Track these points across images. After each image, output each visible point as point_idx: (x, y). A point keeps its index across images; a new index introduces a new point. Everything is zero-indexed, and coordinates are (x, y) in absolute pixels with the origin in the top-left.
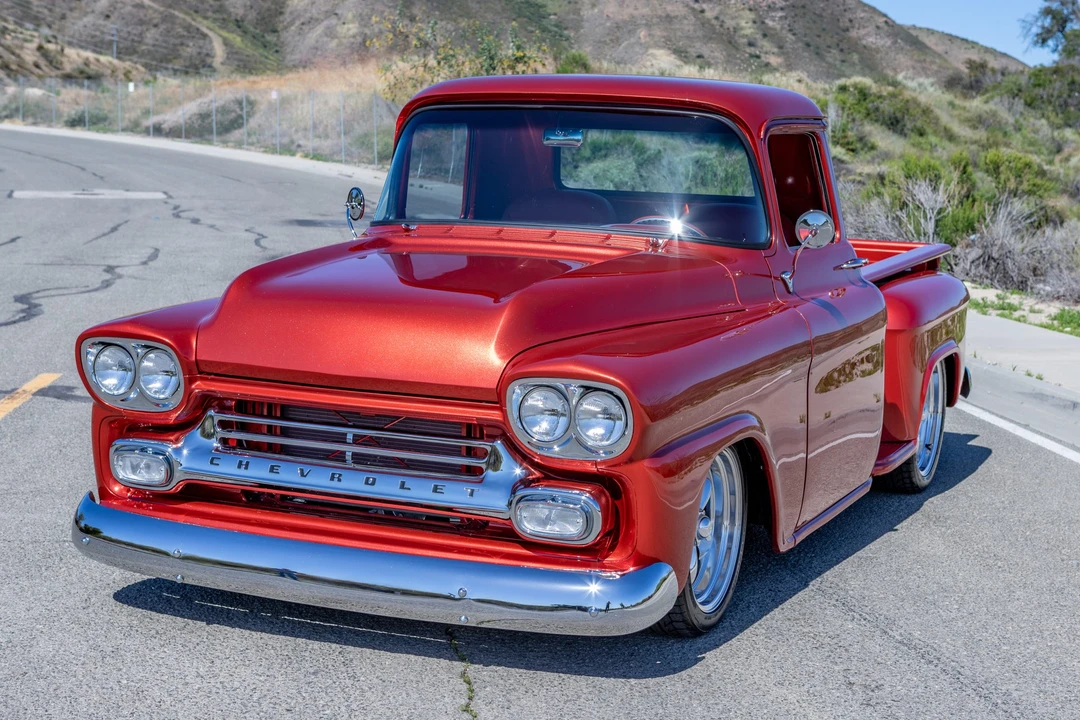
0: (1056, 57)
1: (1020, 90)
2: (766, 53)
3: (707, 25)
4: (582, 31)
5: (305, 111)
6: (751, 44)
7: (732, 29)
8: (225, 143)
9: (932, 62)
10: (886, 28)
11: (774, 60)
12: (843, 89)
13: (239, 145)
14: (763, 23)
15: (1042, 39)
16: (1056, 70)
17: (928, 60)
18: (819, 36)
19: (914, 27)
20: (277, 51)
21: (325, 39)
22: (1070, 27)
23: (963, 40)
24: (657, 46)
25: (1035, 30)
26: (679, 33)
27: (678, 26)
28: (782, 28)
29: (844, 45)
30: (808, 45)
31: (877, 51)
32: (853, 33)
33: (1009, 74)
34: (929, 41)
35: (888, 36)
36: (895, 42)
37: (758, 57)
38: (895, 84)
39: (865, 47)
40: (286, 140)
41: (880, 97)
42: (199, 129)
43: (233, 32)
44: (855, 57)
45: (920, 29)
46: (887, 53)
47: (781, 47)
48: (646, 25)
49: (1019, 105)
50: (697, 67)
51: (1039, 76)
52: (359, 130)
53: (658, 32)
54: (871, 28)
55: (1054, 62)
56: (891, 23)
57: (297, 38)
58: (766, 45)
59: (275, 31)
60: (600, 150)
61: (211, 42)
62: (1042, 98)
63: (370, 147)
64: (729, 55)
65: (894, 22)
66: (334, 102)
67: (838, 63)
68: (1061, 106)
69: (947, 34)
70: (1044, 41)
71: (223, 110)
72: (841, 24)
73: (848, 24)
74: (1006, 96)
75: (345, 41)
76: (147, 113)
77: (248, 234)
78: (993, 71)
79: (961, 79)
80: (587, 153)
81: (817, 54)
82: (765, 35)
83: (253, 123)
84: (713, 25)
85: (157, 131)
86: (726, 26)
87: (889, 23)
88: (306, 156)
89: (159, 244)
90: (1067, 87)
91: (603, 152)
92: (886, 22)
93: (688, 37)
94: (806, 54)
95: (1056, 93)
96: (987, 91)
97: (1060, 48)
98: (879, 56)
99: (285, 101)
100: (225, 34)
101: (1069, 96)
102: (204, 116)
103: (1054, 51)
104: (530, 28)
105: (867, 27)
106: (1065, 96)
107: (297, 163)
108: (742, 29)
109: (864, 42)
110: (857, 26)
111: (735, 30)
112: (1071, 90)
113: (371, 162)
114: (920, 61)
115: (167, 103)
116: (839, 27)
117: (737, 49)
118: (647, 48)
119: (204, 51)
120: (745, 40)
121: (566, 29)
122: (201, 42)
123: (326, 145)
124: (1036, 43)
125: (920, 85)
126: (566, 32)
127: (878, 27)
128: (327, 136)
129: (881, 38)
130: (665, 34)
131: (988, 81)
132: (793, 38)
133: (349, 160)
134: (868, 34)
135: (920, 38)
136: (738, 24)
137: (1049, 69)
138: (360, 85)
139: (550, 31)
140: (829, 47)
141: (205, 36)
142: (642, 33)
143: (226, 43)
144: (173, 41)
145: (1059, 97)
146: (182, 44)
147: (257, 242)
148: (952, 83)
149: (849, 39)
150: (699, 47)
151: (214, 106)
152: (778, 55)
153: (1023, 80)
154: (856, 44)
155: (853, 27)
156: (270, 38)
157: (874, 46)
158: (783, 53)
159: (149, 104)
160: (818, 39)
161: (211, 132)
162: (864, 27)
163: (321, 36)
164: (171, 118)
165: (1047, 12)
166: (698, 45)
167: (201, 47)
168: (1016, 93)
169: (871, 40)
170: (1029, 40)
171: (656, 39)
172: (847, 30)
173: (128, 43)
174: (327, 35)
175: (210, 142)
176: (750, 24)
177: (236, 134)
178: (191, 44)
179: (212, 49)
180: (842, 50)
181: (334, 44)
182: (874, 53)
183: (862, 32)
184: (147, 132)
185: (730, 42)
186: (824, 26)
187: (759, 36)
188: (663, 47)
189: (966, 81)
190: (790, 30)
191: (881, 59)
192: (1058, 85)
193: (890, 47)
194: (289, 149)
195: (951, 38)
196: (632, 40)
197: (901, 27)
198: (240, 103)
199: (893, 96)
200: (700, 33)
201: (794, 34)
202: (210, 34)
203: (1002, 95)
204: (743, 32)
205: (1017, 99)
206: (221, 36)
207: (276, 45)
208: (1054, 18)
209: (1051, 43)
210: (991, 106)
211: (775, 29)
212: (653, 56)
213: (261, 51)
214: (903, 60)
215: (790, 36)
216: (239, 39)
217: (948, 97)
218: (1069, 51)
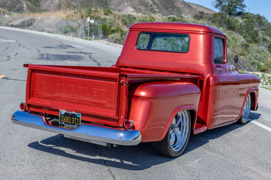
0: (219, 11)
1: (210, 18)
2: (155, 8)
3: (141, 2)
4: (111, 3)
5: (47, 22)
6: (151, 6)
7: (147, 3)
8: (28, 29)
9: (193, 11)
10: (183, 3)
11: (157, 10)
12: (169, 18)
13: (31, 29)
14: (154, 1)
15: (216, 7)
16: (219, 14)
17: (192, 10)
18: (167, 4)
19: (189, 3)
20: (39, 7)
21: (51, 4)
22: (222, 4)
23: (201, 6)
25: (215, 4)
26: (134, 3)
27: (134, 2)
28: (159, 2)
29: (173, 7)
30: (164, 7)
31: (181, 8)
32: (175, 4)
33: (209, 15)
34: (193, 6)
35: (183, 5)
36: (185, 6)
37: (153, 9)
38: (181, 17)
39: (178, 7)
40: (42, 28)
41: (178, 20)
42: (22, 25)
43: (28, 2)
44: (175, 9)
45: (191, 3)
46: (183, 9)
47: (158, 7)
48: (127, 1)
49: (210, 22)
50: (136, 13)
51: (215, 15)
52: (59, 26)
53: (129, 3)
54: (179, 3)
55: (219, 12)
56: (184, 2)
57: (44, 3)
58: (155, 6)
59: (38, 2)
60: (113, 31)
61: (23, 4)
62: (215, 20)
63: (62, 30)
64: (146, 9)
65: (184, 1)
66: (53, 20)
67: (171, 11)
68: (219, 22)
69: (197, 5)
70: (217, 7)
71: (28, 21)
72: (172, 2)
73: (174, 2)
74: (207, 20)
75: (55, 4)
76: (10, 22)
77: (36, 50)
78: (205, 14)
79: (198, 15)
80: (110, 32)
81: (167, 9)
82: (154, 4)
83: (35, 24)
84: (142, 2)
85: (13, 26)
86: (145, 2)
88: (47, 32)
89: (17, 52)
90: (221, 18)
91: (114, 32)
92: (183, 1)
93: (136, 4)
94: (164, 9)
95: (219, 19)
96: (203, 18)
97: (220, 9)
98: (181, 9)
99: (42, 19)
100: (27, 2)
101: (222, 20)
102: (23, 23)
103: (219, 9)
104: (99, 2)
105: (178, 2)
106: (220, 20)
107: (45, 34)
108: (149, 2)
109: (178, 6)
110: (176, 2)
111: (148, 3)
112: (222, 19)
113: (62, 34)
114: (190, 11)
115: (14, 19)
116: (172, 3)
117: (148, 7)
118: (127, 7)
119: (22, 6)
120: (150, 5)
121: (108, 2)
122: (21, 4)
123: (51, 30)
124: (215, 7)
125: (188, 17)
126: (108, 3)
127: (181, 3)
128: (52, 28)
129: (182, 5)
130: (131, 3)
131: (204, 16)
132: (161, 5)
133: (57, 33)
134: (178, 4)
135: (191, 5)
136: (148, 1)
137: (217, 13)
138: (59, 16)
139: (104, 3)
140: (169, 7)
141: (22, 3)
142: (126, 3)
143: (27, 4)
144: (14, 4)
145: (219, 20)
146: (16, 5)
147: (38, 51)
148: (195, 17)
149: (174, 5)
151: (26, 20)
152: (158, 9)
153: (211, 16)
154: (176, 6)
155: (175, 3)
156: (37, 3)
157: (180, 7)
158: (159, 8)
159: (10, 19)
160: (167, 5)
161: (25, 26)
162: (177, 2)
163: (49, 3)
164: (15, 23)
166: (139, 6)
167: (21, 5)
168: (210, 19)
169: (179, 6)
171: (129, 5)
172: (174, 3)
173: (3, 4)
174: (51, 3)
175: (25, 29)
176: (151, 1)
177: (31, 27)
178: (18, 4)
179: (23, 6)
180: (172, 8)
181: (53, 5)
182: (180, 9)
183: (177, 4)
184: (10, 26)
185: (146, 6)
186: (168, 2)
187: (153, 4)
188: (130, 7)
189: (199, 16)
190: (160, 3)
191: (181, 10)
192: (219, 18)
193: (184, 7)
194: (43, 31)
196: (123, 5)
197: (186, 3)
198: (31, 20)
199: (181, 20)
200: (139, 3)
201: (161, 4)
202: (23, 2)
203: (206, 19)
204: (150, 3)
205: (210, 20)
206: (25, 3)
207: (39, 5)
208: (219, 2)
209: (218, 7)
210: (204, 22)
211: (157, 3)
212: (128, 9)
213: (35, 6)
214: (186, 10)
215: (160, 4)
216: (30, 3)
217: (194, 20)
218: (222, 10)
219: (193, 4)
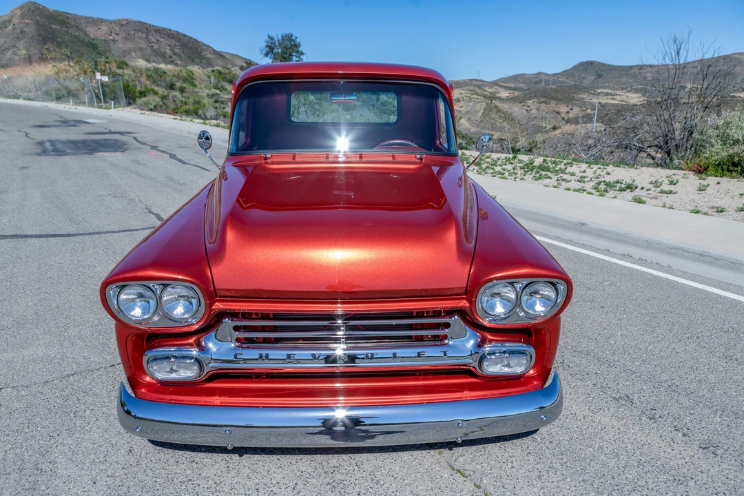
2: (176, 60)
3: (155, 51)
4: (112, 53)
5: (19, 82)
6: (170, 57)
7: (163, 52)
10: (213, 52)
11: (179, 63)
12: (213, 71)
15: (266, 55)
17: (227, 62)
19: (222, 52)
21: (14, 56)
22: (274, 51)
24: (139, 58)
25: (264, 52)
26: (145, 54)
27: (144, 52)
28: (180, 53)
29: (200, 57)
30: (189, 57)
31: (210, 58)
32: (203, 54)
34: (227, 56)
35: (214, 55)
36: (216, 57)
37: (173, 61)
38: (228, 69)
40: (13, 94)
44: (205, 61)
45: (224, 52)
46: (214, 59)
47: (180, 58)
48: (134, 51)
52: (44, 89)
53: (138, 53)
54: (208, 52)
58: (176, 57)
60: (142, 94)
63: (51, 95)
64: (164, 61)
65: (215, 50)
66: (31, 79)
67: (199, 63)
70: (267, 55)
73: (201, 51)
75: (21, 57)
80: (137, 95)
81: (192, 60)
82: (175, 54)
84: (157, 51)
86: (161, 51)
87: (213, 50)
88: (25, 99)
91: (144, 94)
93: (149, 55)
94: (189, 61)
97: (273, 58)
98: (212, 61)
99: (9, 78)
103: (271, 59)
107: (21, 102)
109: (207, 57)
110: (203, 51)
111: (165, 53)
113: (52, 101)
114: (224, 62)
116: (198, 52)
117: (166, 58)
118: (136, 59)
120: (168, 56)
123: (31, 95)
125: (235, 69)
126: (106, 53)
127: (210, 52)
128: (31, 92)
129: (212, 55)
130: (141, 54)
133: (43, 100)
135: (224, 55)
136: (165, 51)
138: (39, 73)
139: (99, 54)
140: (196, 58)
142: (133, 54)
150: (153, 58)
154: (204, 57)
158: (181, 60)
160: (191, 55)
162: (206, 52)
163: (11, 55)
165: (267, 46)
169: (209, 56)
170: (263, 54)
171: (138, 56)
172: (201, 53)
174: (14, 54)
176: (169, 51)
180: (200, 59)
181: (17, 57)
182: (210, 60)
185: (164, 56)
186: (193, 51)
187: (173, 55)
188: (141, 59)
190: (183, 53)
194: (16, 97)
195: (233, 55)
196: (130, 57)
197: (218, 51)
199: (230, 73)
200: (153, 54)
204: (167, 53)
209: (269, 56)
211: (178, 53)
212: (138, 61)
214: (219, 62)
215: (183, 55)
218: (275, 59)
219: (227, 53)
